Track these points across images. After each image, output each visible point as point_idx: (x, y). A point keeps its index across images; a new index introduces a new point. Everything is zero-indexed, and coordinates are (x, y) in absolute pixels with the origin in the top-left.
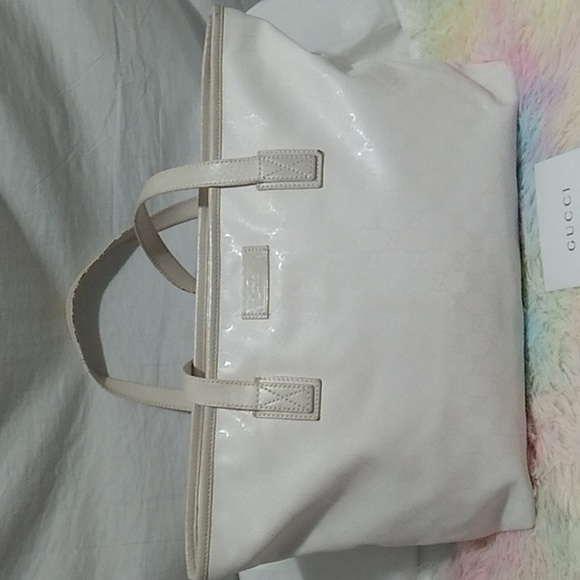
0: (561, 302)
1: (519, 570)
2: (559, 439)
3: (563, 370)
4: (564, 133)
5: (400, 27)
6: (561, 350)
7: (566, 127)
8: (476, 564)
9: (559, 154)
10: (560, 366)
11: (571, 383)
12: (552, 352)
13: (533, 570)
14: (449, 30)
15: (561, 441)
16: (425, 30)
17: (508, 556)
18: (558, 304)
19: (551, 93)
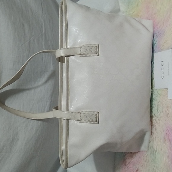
0: (159, 92)
1: (142, 165)
2: (155, 130)
3: (158, 111)
4: (163, 46)
5: (120, 10)
6: (158, 106)
7: (164, 44)
8: (130, 162)
9: (161, 51)
10: (157, 110)
11: (160, 115)
12: (155, 106)
13: (146, 165)
14: (133, 12)
15: (156, 131)
16: (127, 11)
17: (139, 161)
18: (158, 93)
19: (160, 34)
